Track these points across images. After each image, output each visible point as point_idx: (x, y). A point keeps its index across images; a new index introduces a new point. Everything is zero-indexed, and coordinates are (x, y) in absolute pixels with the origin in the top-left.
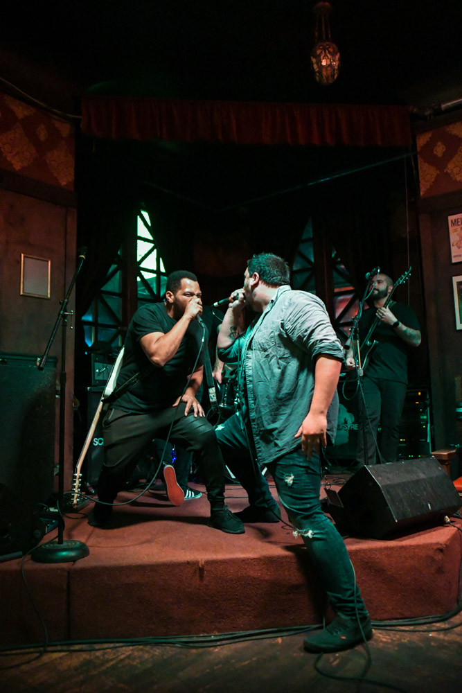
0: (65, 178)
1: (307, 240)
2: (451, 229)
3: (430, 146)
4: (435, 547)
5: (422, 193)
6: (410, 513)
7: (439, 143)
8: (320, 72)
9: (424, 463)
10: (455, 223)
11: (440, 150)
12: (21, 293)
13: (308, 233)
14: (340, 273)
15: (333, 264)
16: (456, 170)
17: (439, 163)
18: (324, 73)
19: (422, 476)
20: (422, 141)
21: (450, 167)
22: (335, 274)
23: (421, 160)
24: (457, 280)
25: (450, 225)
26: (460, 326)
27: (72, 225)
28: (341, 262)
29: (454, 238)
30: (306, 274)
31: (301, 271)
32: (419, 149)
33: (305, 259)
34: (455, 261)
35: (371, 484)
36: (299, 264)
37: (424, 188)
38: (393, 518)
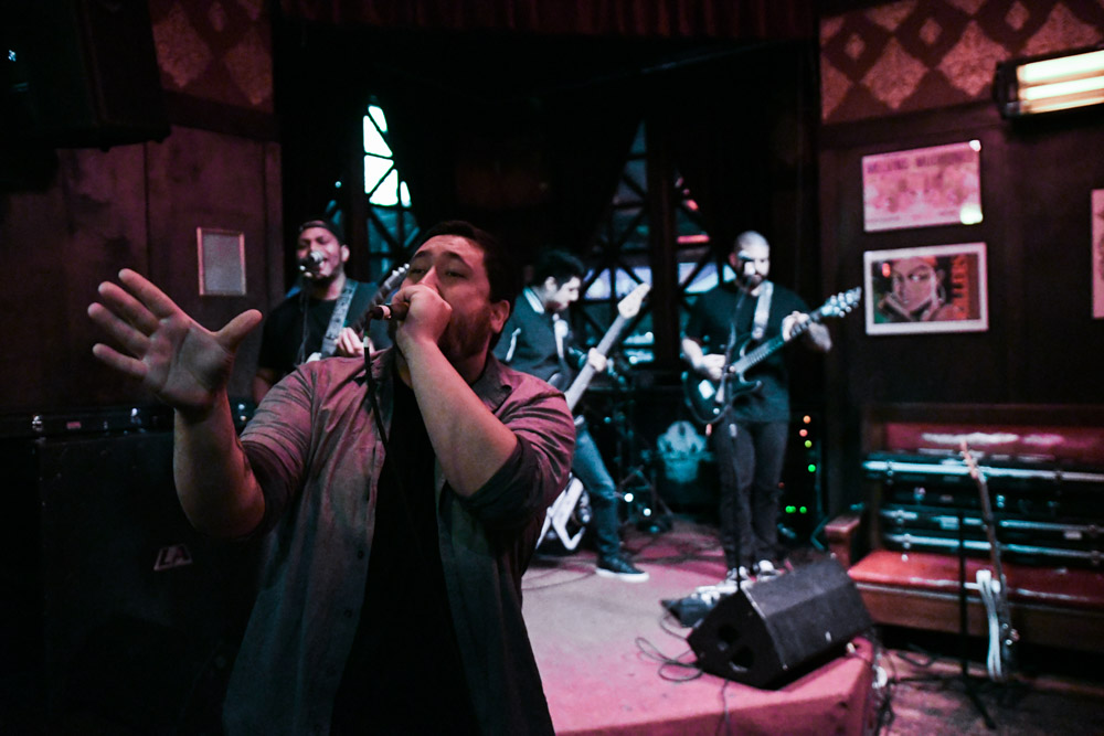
0: (259, 93)
1: (637, 157)
2: (867, 178)
3: (842, 38)
4: (836, 701)
5: (825, 115)
6: (803, 652)
7: (855, 37)
9: (821, 570)
10: (874, 169)
11: (855, 48)
12: (202, 292)
13: (639, 145)
14: (688, 214)
15: (677, 199)
17: (856, 70)
19: (819, 591)
20: (829, 29)
21: (871, 78)
22: (679, 214)
23: (824, 62)
24: (870, 257)
25: (865, 170)
26: (873, 329)
27: (274, 168)
28: (690, 197)
29: (870, 192)
30: (634, 212)
31: (626, 205)
32: (823, 43)
33: (634, 187)
34: (869, 227)
35: (750, 614)
36: (624, 194)
37: (828, 107)
38: (781, 666)
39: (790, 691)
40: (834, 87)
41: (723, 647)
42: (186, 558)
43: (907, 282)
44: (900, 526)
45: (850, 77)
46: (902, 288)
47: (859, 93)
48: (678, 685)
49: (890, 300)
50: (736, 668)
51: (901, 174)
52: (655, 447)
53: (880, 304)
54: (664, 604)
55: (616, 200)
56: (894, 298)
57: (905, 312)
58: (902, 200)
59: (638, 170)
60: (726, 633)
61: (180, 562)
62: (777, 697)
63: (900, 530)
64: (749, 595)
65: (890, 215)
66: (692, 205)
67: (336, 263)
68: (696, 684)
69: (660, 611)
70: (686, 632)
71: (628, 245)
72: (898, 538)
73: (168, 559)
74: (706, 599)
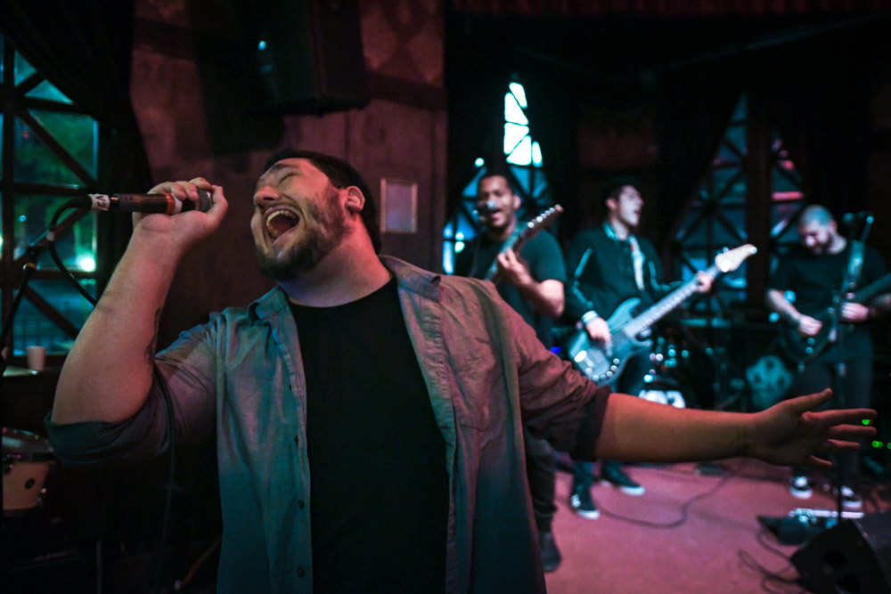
0: (432, 72)
1: (738, 124)
13: (740, 114)
14: (784, 173)
15: (774, 159)
22: (775, 173)
27: (441, 132)
28: (787, 158)
30: (731, 172)
31: (725, 166)
33: (733, 148)
36: (724, 155)
41: (828, 570)
52: (744, 378)
54: (762, 520)
55: (717, 161)
59: (736, 135)
60: (832, 559)
66: (788, 165)
67: (508, 212)
69: (757, 526)
70: (790, 550)
71: (726, 200)
74: (804, 519)
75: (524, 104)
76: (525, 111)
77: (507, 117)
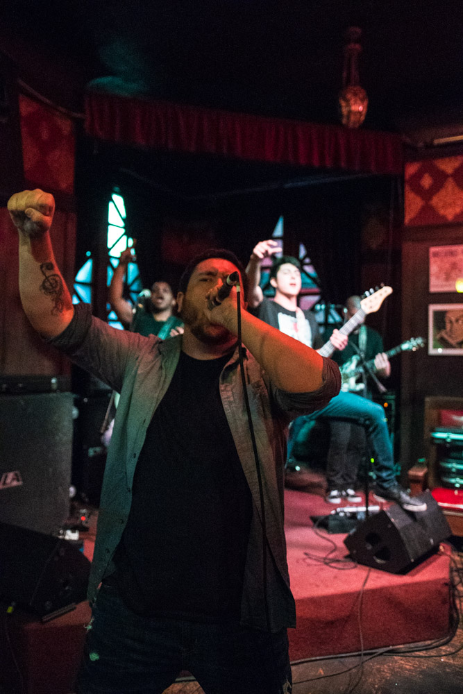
0: (65, 181)
2: (432, 260)
3: (418, 176)
4: (442, 582)
5: (407, 220)
6: (421, 551)
7: (427, 175)
8: (348, 117)
10: (436, 255)
11: (427, 182)
13: (279, 232)
14: (307, 274)
16: (441, 204)
17: (427, 195)
18: (353, 118)
20: (411, 169)
21: (435, 201)
23: (407, 188)
24: (433, 308)
25: (431, 255)
26: (432, 351)
27: (72, 229)
29: (434, 269)
32: (407, 177)
34: (433, 289)
35: (389, 526)
37: (409, 216)
38: (410, 559)
39: (413, 575)
40: (413, 204)
41: (369, 547)
42: (18, 480)
43: (455, 325)
44: (454, 473)
45: (423, 199)
46: (452, 327)
47: (427, 209)
48: (343, 572)
49: (443, 334)
50: (378, 561)
51: (452, 259)
53: (438, 337)
56: (447, 333)
57: (453, 342)
58: (453, 275)
60: (372, 538)
61: (15, 483)
62: (406, 579)
63: (453, 475)
64: (389, 514)
65: (444, 283)
68: (354, 571)
69: (310, 522)
70: (344, 537)
72: (453, 481)
73: (9, 481)
75: (124, 214)
76: (124, 220)
77: (110, 221)
